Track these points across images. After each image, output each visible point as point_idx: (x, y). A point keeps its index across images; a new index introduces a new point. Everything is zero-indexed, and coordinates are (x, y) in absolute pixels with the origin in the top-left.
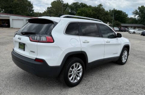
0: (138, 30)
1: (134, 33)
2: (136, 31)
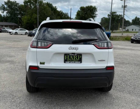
0: (20, 30)
1: (16, 33)
2: (18, 31)
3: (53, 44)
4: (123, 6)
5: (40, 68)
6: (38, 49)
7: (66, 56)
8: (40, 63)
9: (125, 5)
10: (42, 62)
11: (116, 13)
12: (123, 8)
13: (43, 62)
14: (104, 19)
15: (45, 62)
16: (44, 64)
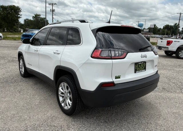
3: (128, 53)
4: (51, 10)
5: (116, 83)
6: (113, 60)
7: (136, 65)
8: (115, 77)
9: (53, 9)
10: (117, 75)
11: (40, 16)
12: (52, 12)
13: (119, 76)
14: (27, 20)
15: (120, 76)
16: (120, 78)
